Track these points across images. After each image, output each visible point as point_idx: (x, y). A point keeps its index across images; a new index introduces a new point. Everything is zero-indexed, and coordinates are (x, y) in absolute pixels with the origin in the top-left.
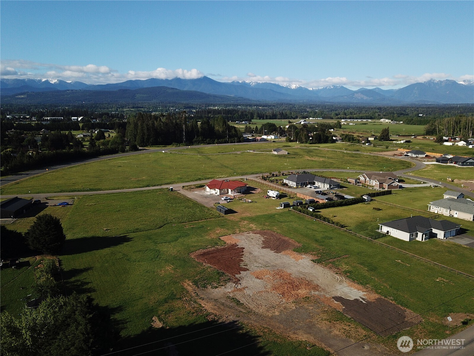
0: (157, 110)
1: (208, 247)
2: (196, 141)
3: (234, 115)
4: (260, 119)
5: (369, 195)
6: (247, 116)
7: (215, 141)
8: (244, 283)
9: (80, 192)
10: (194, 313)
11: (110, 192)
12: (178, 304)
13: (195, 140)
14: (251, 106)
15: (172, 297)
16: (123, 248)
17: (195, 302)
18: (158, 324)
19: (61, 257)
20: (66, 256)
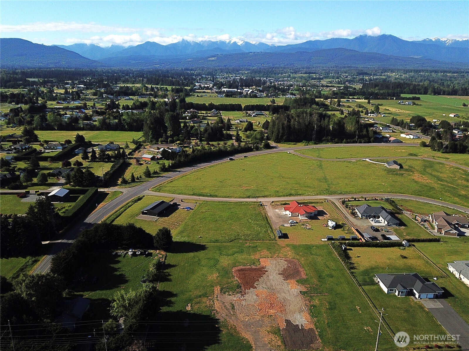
0: (328, 77)
1: (247, 265)
2: (325, 140)
3: (404, 89)
4: (435, 95)
5: (408, 241)
6: (420, 91)
7: (343, 140)
8: (246, 296)
9: (204, 197)
10: (208, 307)
11: (221, 200)
12: (204, 300)
13: (323, 139)
14: (437, 72)
15: (205, 295)
16: (201, 254)
17: (213, 301)
18: (189, 308)
19: (168, 254)
20: (170, 254)
